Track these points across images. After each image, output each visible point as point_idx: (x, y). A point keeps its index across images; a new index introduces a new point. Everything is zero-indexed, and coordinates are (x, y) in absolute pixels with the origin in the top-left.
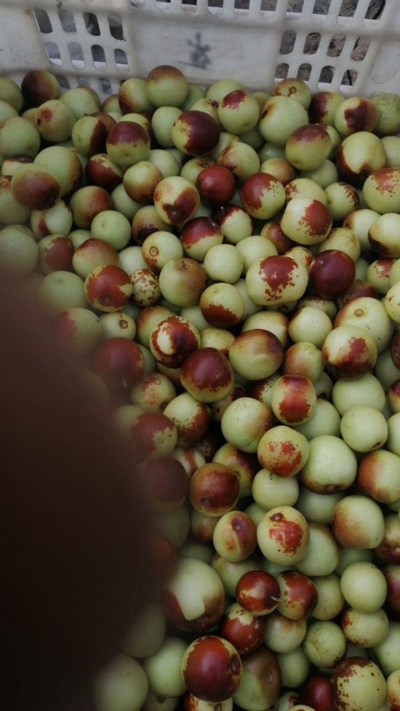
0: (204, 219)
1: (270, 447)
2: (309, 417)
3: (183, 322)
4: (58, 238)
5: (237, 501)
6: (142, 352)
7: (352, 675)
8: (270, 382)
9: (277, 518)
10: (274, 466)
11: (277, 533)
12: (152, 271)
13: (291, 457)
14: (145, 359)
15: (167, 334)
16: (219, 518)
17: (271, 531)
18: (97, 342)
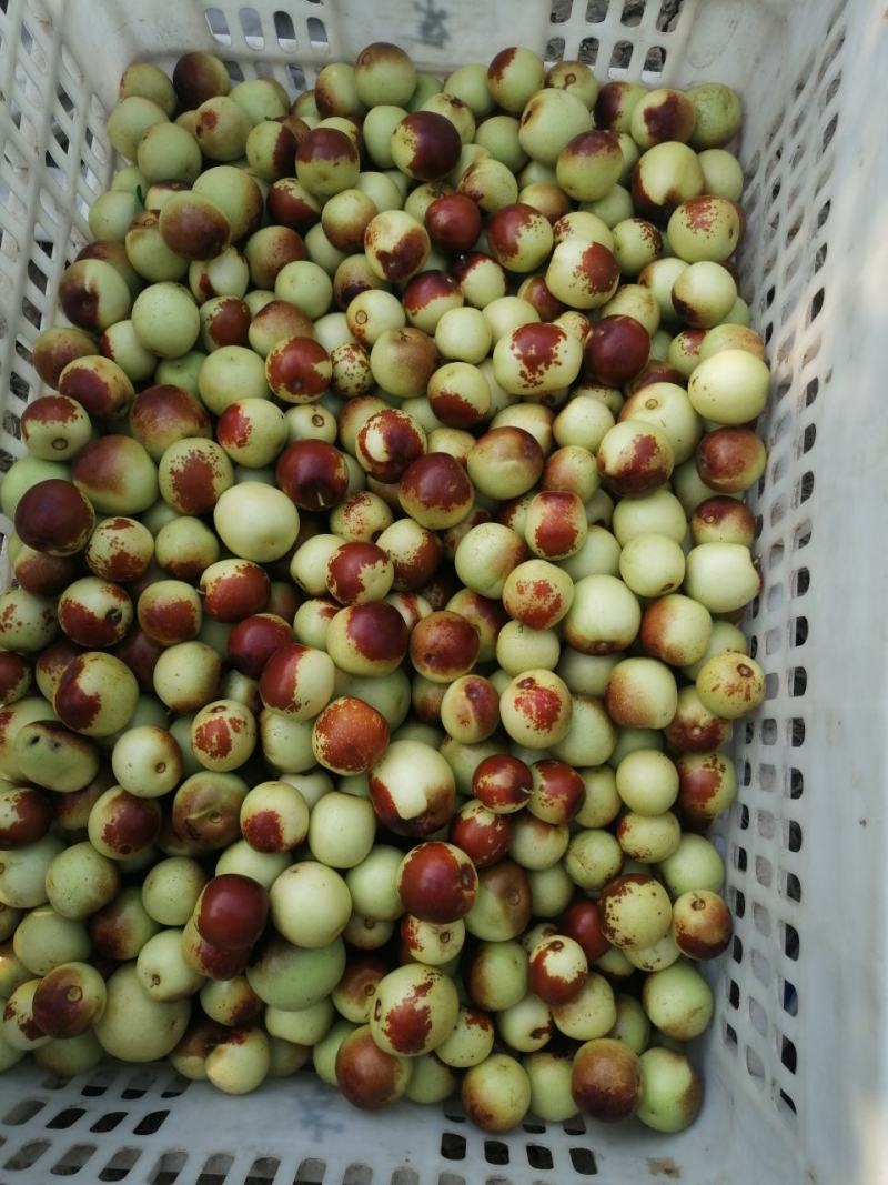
0: (436, 273)
1: (519, 588)
2: (577, 548)
3: (403, 416)
4: (228, 300)
5: (475, 662)
6: (344, 460)
7: (626, 895)
8: (525, 502)
9: (527, 685)
10: (524, 614)
11: (525, 704)
12: (362, 346)
13: (547, 602)
14: (347, 469)
15: (380, 432)
16: (448, 685)
17: (518, 702)
18: (281, 447)
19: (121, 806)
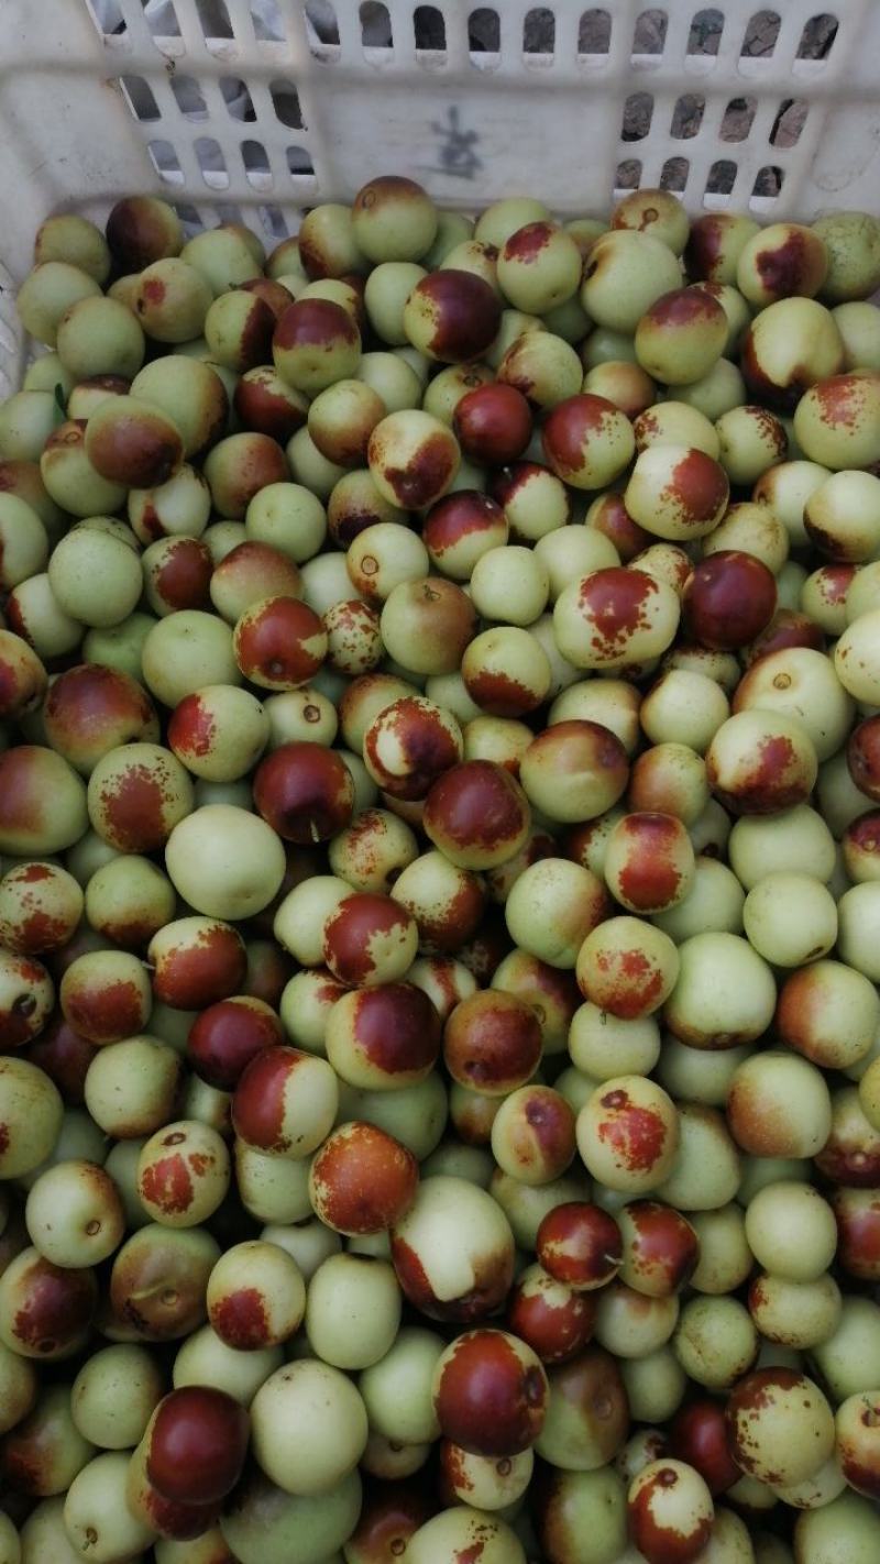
0: (469, 495)
1: (600, 961)
2: (678, 897)
3: (429, 709)
4: (181, 543)
5: (539, 1061)
6: (347, 769)
7: (765, 1406)
8: (603, 825)
9: (616, 1101)
10: (607, 998)
11: (614, 1132)
12: (369, 605)
13: (641, 981)
14: (355, 780)
15: (396, 736)
16: (503, 1098)
17: (603, 1128)
18: (260, 753)
19: (38, 1284)
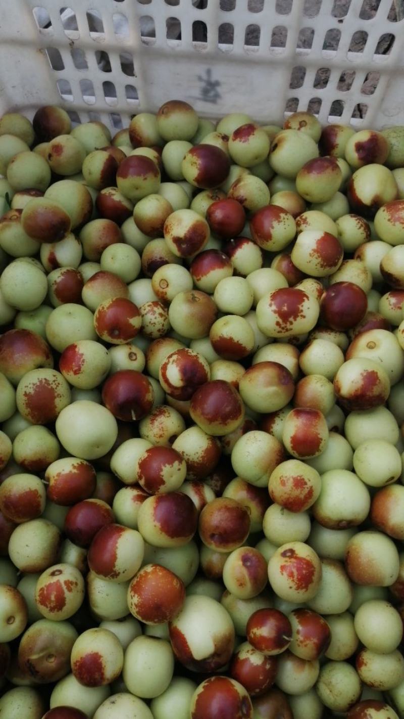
0: (213, 251)
1: (281, 481)
2: (321, 451)
3: (194, 354)
4: (68, 270)
5: (247, 536)
6: (151, 384)
8: (281, 415)
9: (289, 554)
10: (285, 501)
11: (288, 570)
12: (162, 304)
13: (303, 492)
14: (153, 393)
15: (177, 366)
16: (228, 554)
17: (283, 568)
18: (105, 375)
